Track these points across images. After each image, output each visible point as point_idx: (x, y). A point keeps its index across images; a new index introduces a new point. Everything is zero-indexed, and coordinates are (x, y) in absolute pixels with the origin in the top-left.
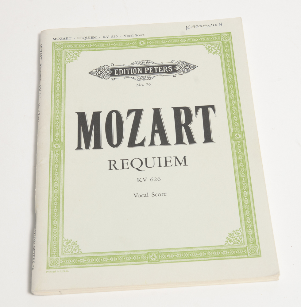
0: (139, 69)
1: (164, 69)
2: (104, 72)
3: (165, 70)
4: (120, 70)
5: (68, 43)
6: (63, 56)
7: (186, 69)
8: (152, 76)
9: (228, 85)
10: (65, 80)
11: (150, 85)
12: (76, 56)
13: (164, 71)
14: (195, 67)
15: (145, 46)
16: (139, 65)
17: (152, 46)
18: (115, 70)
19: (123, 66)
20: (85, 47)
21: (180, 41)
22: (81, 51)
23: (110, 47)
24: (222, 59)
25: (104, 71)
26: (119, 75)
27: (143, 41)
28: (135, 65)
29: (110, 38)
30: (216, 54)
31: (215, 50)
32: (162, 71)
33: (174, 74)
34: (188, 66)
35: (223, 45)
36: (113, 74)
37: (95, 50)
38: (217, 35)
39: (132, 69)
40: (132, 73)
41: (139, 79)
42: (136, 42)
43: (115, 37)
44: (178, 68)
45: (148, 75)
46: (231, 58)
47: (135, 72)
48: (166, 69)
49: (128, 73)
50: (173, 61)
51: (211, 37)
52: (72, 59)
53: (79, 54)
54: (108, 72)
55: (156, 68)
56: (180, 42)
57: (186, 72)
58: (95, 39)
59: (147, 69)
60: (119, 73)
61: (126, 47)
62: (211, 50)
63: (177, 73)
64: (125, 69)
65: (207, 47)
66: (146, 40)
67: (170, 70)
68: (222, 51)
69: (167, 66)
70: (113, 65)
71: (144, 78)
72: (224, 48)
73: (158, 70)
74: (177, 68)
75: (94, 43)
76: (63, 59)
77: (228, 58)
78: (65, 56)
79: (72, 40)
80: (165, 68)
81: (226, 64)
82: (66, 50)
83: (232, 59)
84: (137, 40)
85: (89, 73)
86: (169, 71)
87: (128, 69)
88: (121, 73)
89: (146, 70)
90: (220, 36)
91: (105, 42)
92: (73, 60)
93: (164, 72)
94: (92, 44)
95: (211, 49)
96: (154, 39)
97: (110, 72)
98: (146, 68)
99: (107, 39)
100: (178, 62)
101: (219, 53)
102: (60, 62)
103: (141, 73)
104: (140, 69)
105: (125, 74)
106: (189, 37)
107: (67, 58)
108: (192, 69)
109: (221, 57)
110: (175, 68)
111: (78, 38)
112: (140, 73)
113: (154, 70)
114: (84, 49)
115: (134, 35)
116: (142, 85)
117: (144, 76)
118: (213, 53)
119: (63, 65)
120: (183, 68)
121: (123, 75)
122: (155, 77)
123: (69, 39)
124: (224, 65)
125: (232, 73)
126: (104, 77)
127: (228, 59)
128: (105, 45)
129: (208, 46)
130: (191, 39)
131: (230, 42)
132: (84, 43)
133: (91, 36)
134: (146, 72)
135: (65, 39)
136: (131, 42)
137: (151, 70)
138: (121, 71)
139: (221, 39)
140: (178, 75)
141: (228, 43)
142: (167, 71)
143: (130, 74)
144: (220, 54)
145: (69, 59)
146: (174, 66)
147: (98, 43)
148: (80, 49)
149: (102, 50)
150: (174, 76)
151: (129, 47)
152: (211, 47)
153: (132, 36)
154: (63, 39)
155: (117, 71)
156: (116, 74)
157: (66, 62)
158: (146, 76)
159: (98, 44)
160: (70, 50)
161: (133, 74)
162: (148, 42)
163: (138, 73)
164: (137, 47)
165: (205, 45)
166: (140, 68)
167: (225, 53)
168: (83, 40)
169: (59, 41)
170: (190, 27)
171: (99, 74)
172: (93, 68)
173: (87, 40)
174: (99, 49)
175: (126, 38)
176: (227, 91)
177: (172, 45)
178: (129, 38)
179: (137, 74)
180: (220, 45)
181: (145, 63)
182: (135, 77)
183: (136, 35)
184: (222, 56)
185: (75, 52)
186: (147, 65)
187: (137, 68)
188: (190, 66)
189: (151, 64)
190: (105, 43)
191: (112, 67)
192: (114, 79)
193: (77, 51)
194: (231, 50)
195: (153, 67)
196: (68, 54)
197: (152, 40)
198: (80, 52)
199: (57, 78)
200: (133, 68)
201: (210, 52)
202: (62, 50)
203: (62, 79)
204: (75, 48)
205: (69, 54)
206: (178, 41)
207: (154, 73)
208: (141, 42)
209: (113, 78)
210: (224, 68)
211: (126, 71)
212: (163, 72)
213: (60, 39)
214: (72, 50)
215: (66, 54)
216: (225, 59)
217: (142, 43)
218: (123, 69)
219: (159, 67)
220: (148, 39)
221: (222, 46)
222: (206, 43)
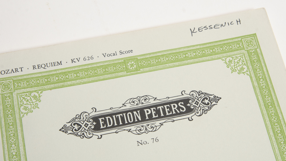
0: (135, 113)
1: (173, 109)
2: (83, 126)
3: (175, 110)
4: (107, 118)
5: (20, 78)
6: (16, 103)
7: (205, 104)
8: (157, 123)
9: (272, 126)
10: (25, 149)
11: (157, 140)
12: (35, 101)
13: (174, 113)
14: (217, 99)
15: (137, 71)
16: (135, 107)
17: (147, 69)
18: (100, 119)
19: (110, 111)
20: (48, 83)
21: (187, 55)
22: (42, 90)
23: (85, 78)
24: (254, 81)
25: (82, 122)
26: (107, 128)
27: (132, 62)
28: (128, 107)
29: (82, 62)
30: (243, 73)
31: (240, 67)
32: (171, 113)
33: (189, 116)
34: (207, 99)
35: (249, 56)
36: (97, 128)
37: (63, 86)
38: (236, 40)
39: (124, 114)
40: (126, 122)
41: (139, 132)
42: (123, 65)
43: (90, 58)
44: (194, 104)
45: (150, 123)
46: (265, 78)
47: (131, 120)
48: (175, 108)
49: (121, 123)
50: (183, 93)
51: (229, 44)
52: (29, 107)
53: (40, 96)
54: (89, 123)
55: (160, 107)
56: (186, 58)
57: (207, 110)
58: (60, 67)
59: (148, 112)
60: (107, 125)
61: (109, 76)
62: (233, 67)
63: (194, 113)
64: (114, 116)
65: (227, 62)
66: (138, 60)
67: (183, 109)
68: (250, 67)
69: (177, 102)
70: (94, 110)
71: (146, 129)
72: (252, 62)
73: (164, 110)
74: (192, 104)
75: (60, 73)
76: (16, 109)
77: (262, 78)
78: (18, 104)
79: (25, 72)
80: (174, 106)
81: (261, 89)
82: (19, 92)
83: (268, 80)
84: (123, 61)
85: (60, 130)
86: (181, 110)
87: (119, 115)
88: (110, 124)
89: (147, 114)
90: (241, 41)
91: (76, 69)
92: (32, 109)
93: (175, 115)
94: (57, 75)
95: (233, 65)
96: (148, 56)
97: (92, 124)
98: (145, 110)
99: (77, 64)
100: (191, 94)
101: (247, 71)
102: (11, 115)
103: (140, 119)
104: (137, 113)
105: (116, 124)
106: (198, 47)
107: (22, 107)
108: (214, 103)
109: (251, 78)
110: (189, 105)
111: (34, 67)
112: (139, 121)
113: (158, 112)
114: (46, 87)
115: (118, 53)
116: (145, 143)
117: (145, 125)
118: (238, 71)
119: (18, 121)
120: (200, 102)
121: (113, 126)
122: (161, 124)
123: (19, 70)
124: (258, 91)
125: (273, 104)
126: (85, 134)
127: (261, 80)
128: (77, 76)
129: (228, 60)
130: (202, 51)
131: (258, 50)
132: (45, 76)
133: (52, 62)
134: (147, 118)
135: (14, 71)
136: (115, 65)
137: (153, 113)
138: (109, 119)
139: (245, 46)
140: (194, 118)
141: (256, 53)
142: (178, 112)
143: (124, 124)
144: (248, 73)
145: (25, 108)
146: (186, 101)
147: (65, 73)
148: (40, 88)
149: (74, 85)
150: (190, 119)
151: (114, 75)
152: (233, 61)
153: (114, 55)
154: (10, 71)
155: (102, 120)
156: (102, 127)
157: (22, 115)
158: (148, 125)
159: (66, 75)
160: (25, 90)
161: (129, 123)
162: (140, 62)
163: (136, 120)
164: (125, 73)
165: (224, 59)
166: (136, 110)
167: (255, 70)
168: (42, 70)
169: (6, 76)
170: (196, 30)
171: (75, 130)
172: (65, 119)
173: (48, 69)
174: (69, 83)
175: (107, 58)
176: (273, 138)
177: (177, 63)
178: (111, 58)
179: (134, 122)
180: (245, 58)
181: (143, 101)
182: (133, 128)
183: (121, 53)
184: (252, 75)
185: (32, 94)
186: (146, 104)
187: (132, 111)
188: (210, 98)
189: (152, 102)
190: (76, 72)
191: (94, 114)
192: (101, 136)
193: (35, 91)
194: (263, 64)
195: (156, 106)
196: (21, 98)
197: (146, 58)
198: (40, 92)
199: (11, 147)
200: (126, 112)
201: (233, 71)
202: (12, 93)
203: (20, 148)
204: (31, 87)
205: (24, 98)
206: (184, 56)
207: (160, 117)
208: (130, 63)
209: (99, 134)
210: (259, 97)
211: (117, 119)
212: (173, 115)
213: (6, 72)
214: (28, 90)
215: (19, 99)
216: (258, 80)
217: (132, 65)
218: (111, 115)
219: (165, 106)
220: (139, 58)
221: (248, 58)
222: (225, 55)
